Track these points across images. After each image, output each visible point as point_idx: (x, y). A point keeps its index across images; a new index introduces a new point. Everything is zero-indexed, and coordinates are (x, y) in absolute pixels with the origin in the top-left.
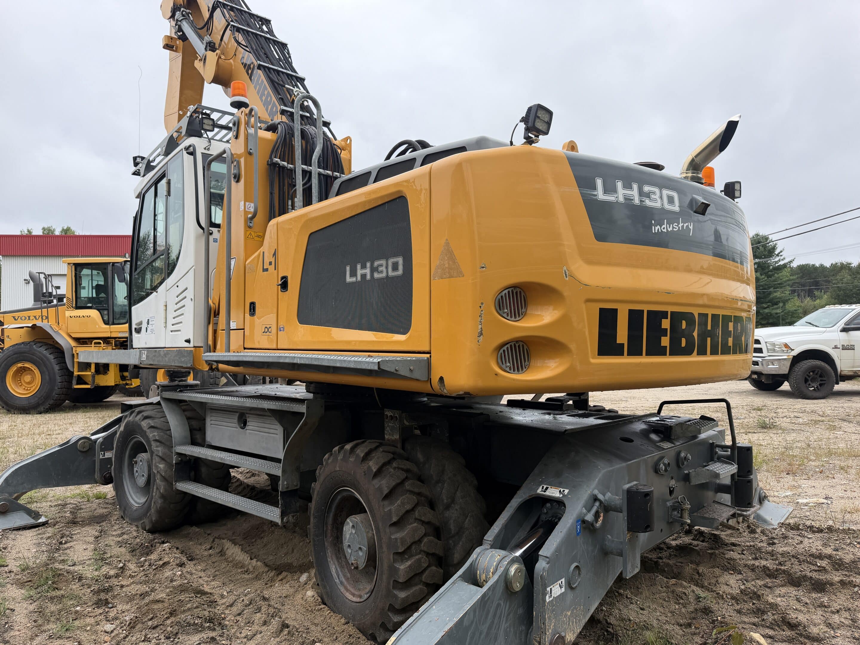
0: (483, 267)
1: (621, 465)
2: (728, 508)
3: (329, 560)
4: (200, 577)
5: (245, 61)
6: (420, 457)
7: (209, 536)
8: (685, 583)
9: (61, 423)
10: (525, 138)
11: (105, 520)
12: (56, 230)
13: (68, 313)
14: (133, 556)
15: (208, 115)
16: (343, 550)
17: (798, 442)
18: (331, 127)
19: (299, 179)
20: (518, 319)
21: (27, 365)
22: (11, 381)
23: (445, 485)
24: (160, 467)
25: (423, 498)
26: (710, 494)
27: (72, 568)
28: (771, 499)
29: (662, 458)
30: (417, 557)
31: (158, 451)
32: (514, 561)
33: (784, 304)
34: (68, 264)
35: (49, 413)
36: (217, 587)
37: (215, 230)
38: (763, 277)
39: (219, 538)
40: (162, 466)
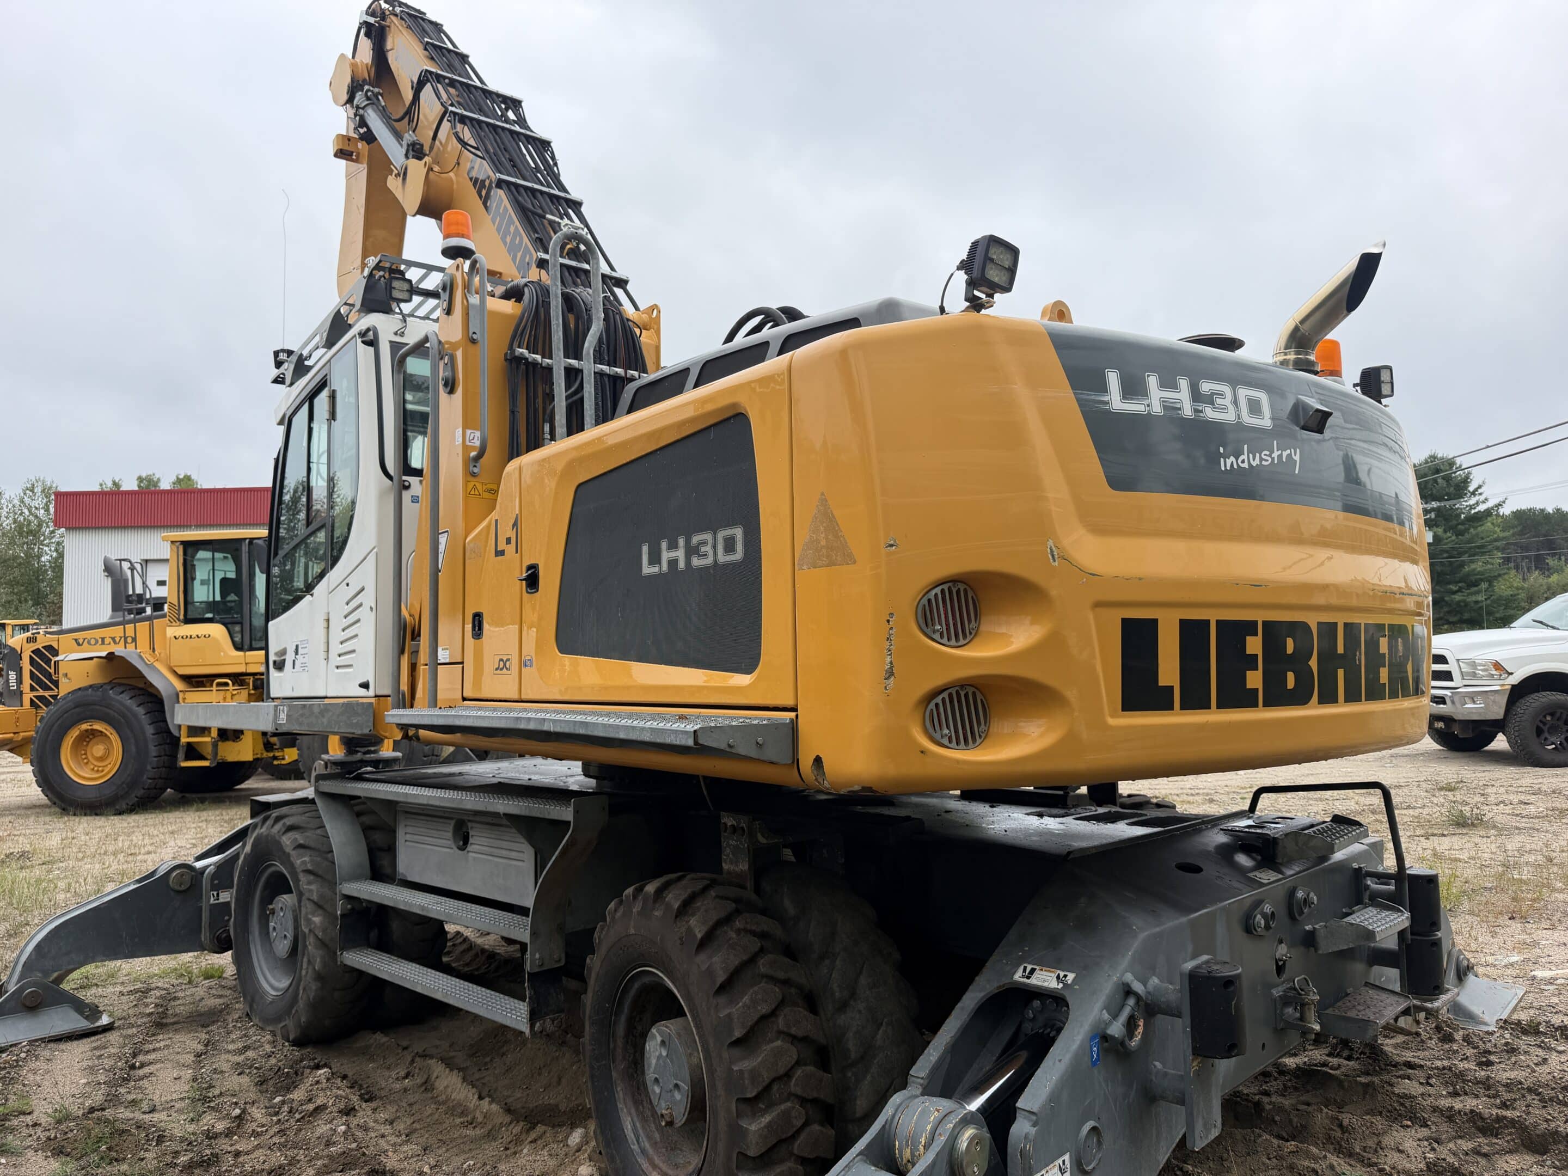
0: (892, 546)
1: (1176, 922)
2: (1396, 998)
3: (620, 1106)
4: (383, 1136)
5: (474, 174)
6: (789, 907)
7: (405, 1052)
8: (1314, 1150)
9: (155, 832)
10: (966, 300)
11: (218, 1021)
12: (162, 480)
13: (171, 632)
14: (261, 1092)
15: (402, 273)
16: (646, 1088)
17: (1530, 852)
18: (629, 287)
19: (560, 386)
20: (962, 642)
21: (98, 726)
22: (69, 759)
23: (838, 962)
24: (314, 922)
25: (793, 990)
26: (1359, 967)
27: (147, 1117)
28: (1480, 970)
29: (1258, 903)
30: (783, 1107)
31: (310, 891)
32: (967, 1120)
33: (1491, 585)
34: (172, 542)
35: (136, 813)
36: (412, 1157)
37: (413, 480)
38: (1449, 534)
39: (425, 1056)
40: (317, 920)
